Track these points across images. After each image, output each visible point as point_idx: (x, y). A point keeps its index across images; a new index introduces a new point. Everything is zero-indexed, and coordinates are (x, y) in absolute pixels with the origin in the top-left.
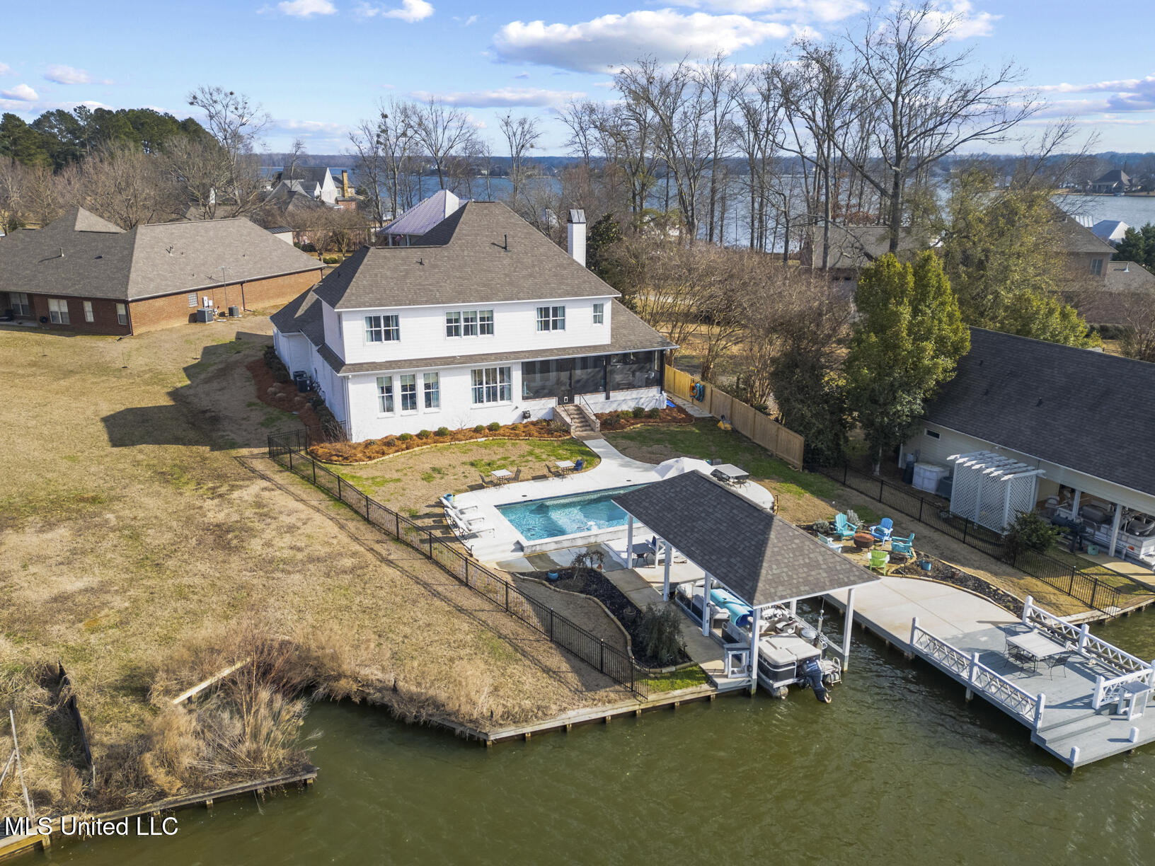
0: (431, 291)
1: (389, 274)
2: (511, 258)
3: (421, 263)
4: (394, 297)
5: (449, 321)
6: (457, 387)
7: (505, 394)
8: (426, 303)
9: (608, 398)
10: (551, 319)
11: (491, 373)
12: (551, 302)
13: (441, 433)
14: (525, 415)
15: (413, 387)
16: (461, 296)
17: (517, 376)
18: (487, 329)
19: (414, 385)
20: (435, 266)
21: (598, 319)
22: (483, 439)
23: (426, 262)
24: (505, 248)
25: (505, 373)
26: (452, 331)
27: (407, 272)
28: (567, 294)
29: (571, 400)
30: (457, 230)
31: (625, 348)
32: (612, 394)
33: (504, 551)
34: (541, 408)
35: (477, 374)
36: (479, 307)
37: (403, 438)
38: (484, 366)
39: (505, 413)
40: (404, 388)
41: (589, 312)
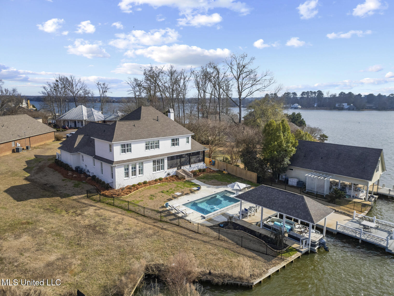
0: (141, 135)
1: (125, 129)
2: (160, 123)
3: (134, 126)
4: (130, 137)
5: (146, 144)
6: (148, 166)
7: (163, 168)
8: (140, 139)
9: (190, 166)
10: (175, 142)
11: (158, 162)
12: (175, 137)
13: (145, 183)
14: (168, 174)
15: (135, 168)
16: (150, 136)
17: (166, 161)
18: (157, 147)
19: (135, 167)
20: (139, 127)
21: (188, 142)
22: (159, 183)
23: (136, 125)
24: (158, 120)
25: (163, 160)
26: (147, 148)
27: (131, 129)
28: (180, 134)
29: (181, 168)
30: (141, 115)
31: (195, 151)
32: (191, 165)
33: (199, 220)
34: (173, 171)
35: (154, 162)
36: (155, 139)
37: (134, 186)
38: (156, 159)
39: (162, 174)
40: (132, 168)
41: (185, 140)
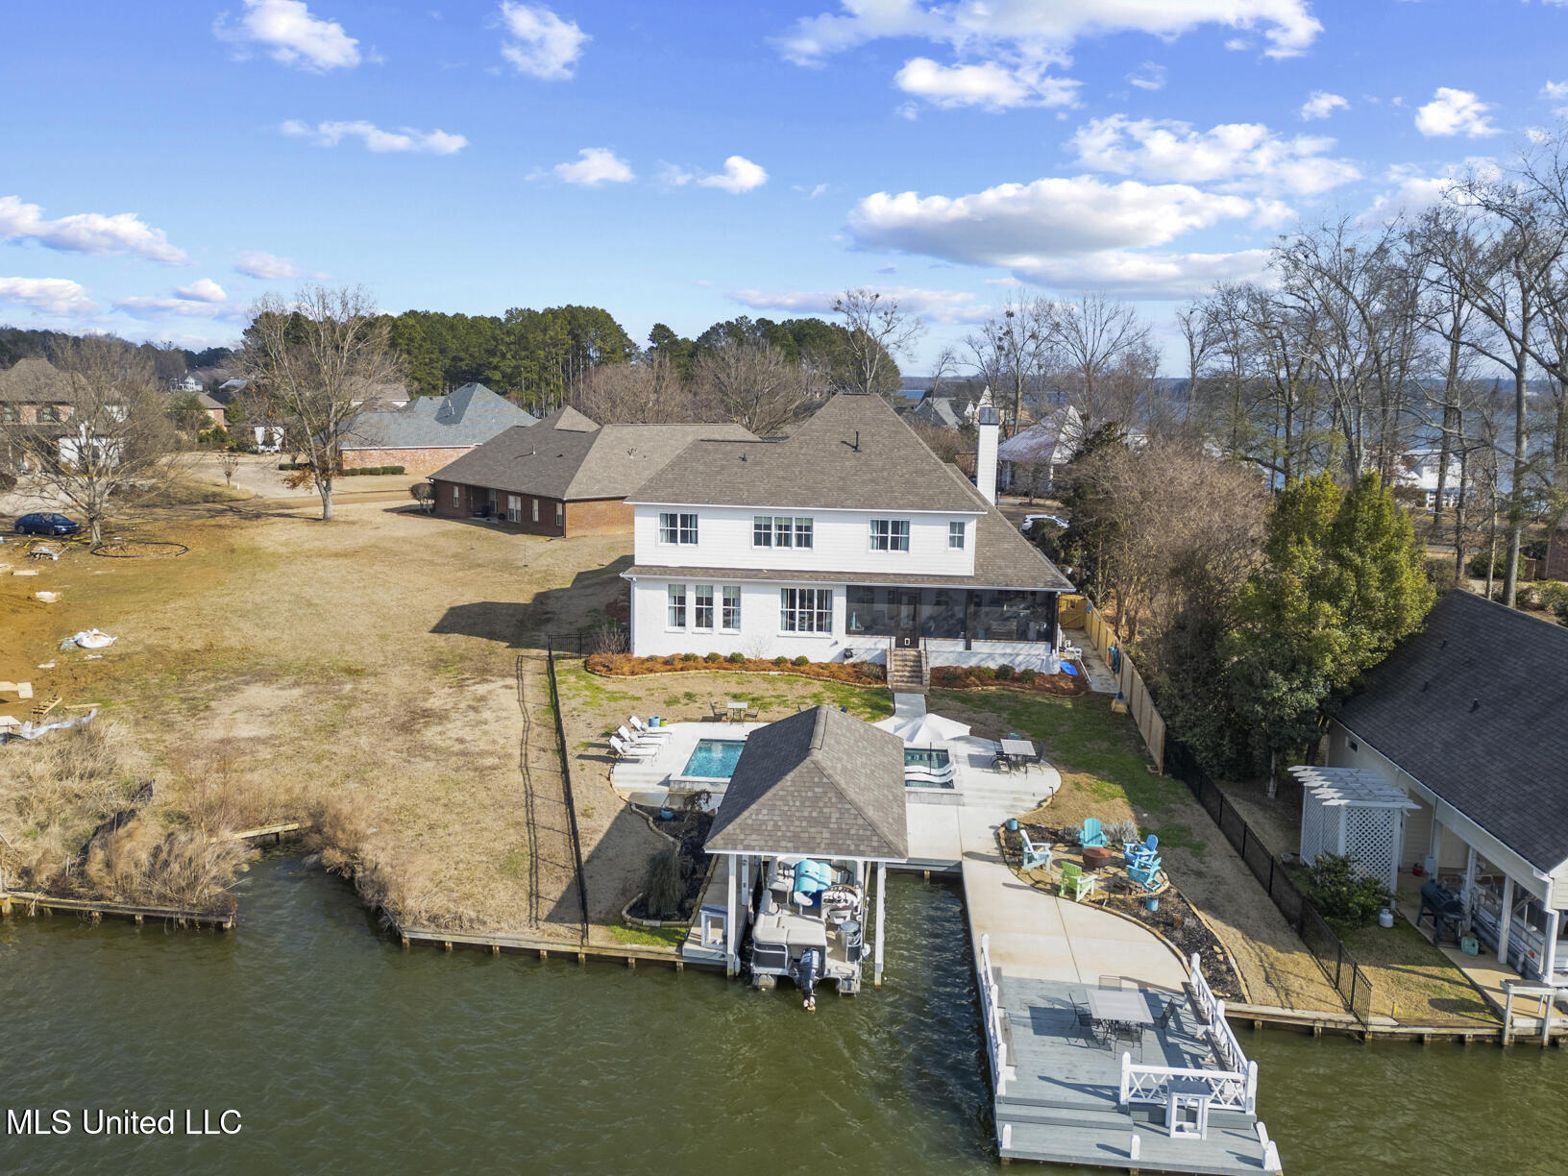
0: (741, 490)
2: (859, 459)
3: (744, 459)
4: (693, 493)
5: (757, 527)
6: (763, 609)
7: (823, 624)
8: (725, 503)
9: (968, 647)
10: (889, 536)
11: (806, 597)
12: (892, 515)
13: (734, 660)
14: (847, 654)
15: (710, 601)
16: (773, 498)
17: (839, 604)
18: (805, 541)
19: (711, 599)
20: (757, 464)
21: (956, 542)
23: (750, 459)
24: (855, 447)
25: (825, 597)
26: (762, 538)
27: (723, 467)
28: (912, 505)
29: (914, 644)
31: (995, 584)
32: (974, 644)
34: (869, 647)
35: (790, 596)
36: (794, 513)
37: (687, 658)
38: (798, 585)
39: (821, 647)
40: (699, 601)
41: (944, 531)
